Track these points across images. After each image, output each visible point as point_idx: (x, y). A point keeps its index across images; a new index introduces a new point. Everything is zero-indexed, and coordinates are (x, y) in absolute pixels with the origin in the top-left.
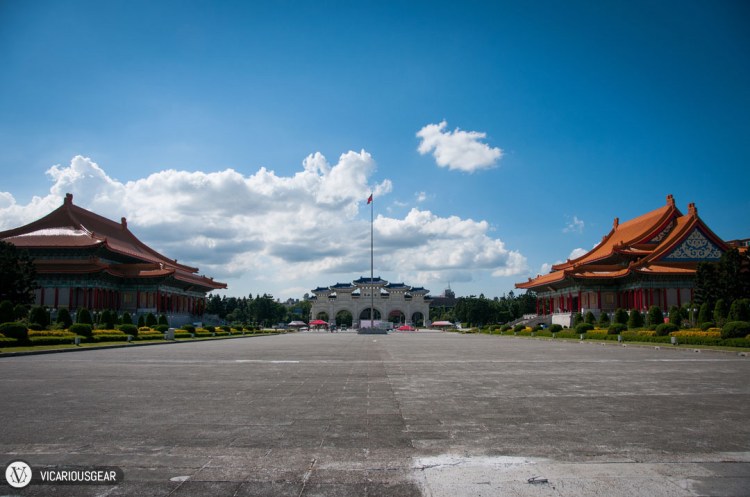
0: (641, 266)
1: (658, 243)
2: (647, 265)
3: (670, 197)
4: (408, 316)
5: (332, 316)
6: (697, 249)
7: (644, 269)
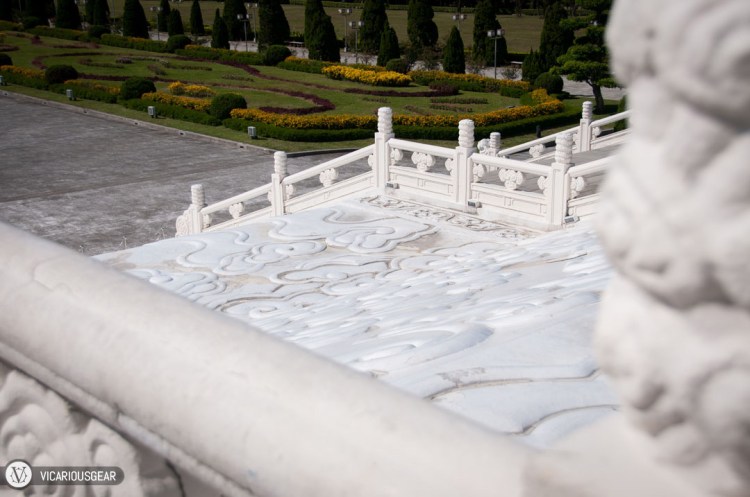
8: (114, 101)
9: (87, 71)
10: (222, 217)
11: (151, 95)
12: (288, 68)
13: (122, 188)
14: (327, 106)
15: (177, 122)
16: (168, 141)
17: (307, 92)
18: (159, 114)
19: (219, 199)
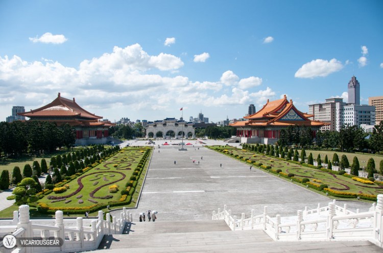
0: (270, 123)
1: (280, 113)
2: (273, 122)
3: (285, 96)
4: (186, 134)
5: (155, 134)
6: (292, 116)
7: (272, 124)
8: (300, 183)
9: (297, 174)
10: (309, 213)
11: (308, 182)
12: (344, 176)
13: (297, 203)
14: (348, 189)
15: (312, 189)
16: (309, 194)
17: (345, 184)
18: (309, 187)
19: (315, 208)
